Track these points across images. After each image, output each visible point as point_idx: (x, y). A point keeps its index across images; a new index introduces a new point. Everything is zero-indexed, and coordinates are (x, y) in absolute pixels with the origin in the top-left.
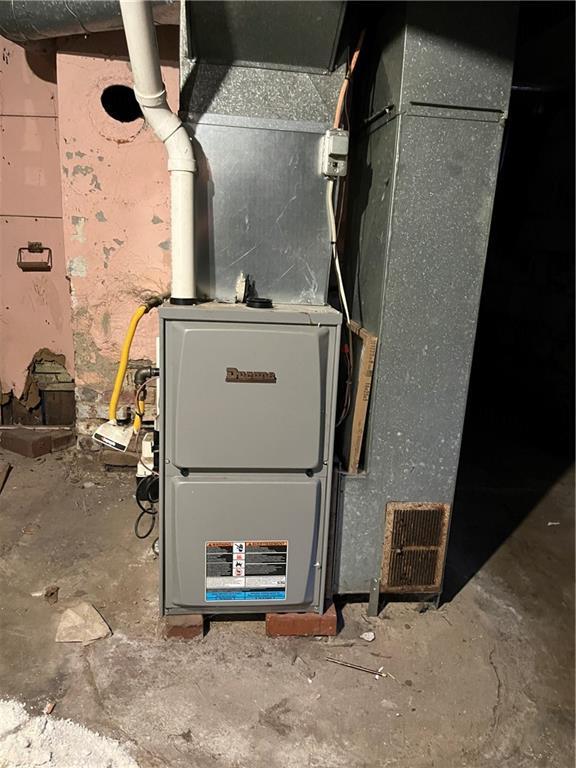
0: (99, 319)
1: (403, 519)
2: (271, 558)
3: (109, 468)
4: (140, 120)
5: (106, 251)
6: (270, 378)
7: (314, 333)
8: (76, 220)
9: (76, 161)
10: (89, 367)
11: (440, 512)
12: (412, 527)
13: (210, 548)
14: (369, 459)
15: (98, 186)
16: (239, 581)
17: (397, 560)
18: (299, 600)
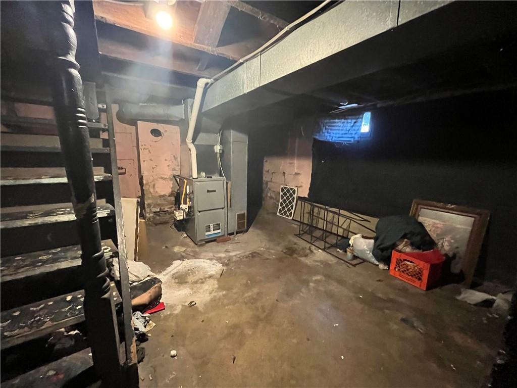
0: (152, 186)
1: (239, 216)
2: (217, 227)
3: (156, 224)
4: (160, 137)
5: (153, 168)
6: (215, 191)
7: (222, 182)
8: (144, 161)
9: (144, 147)
10: (149, 198)
11: (245, 213)
12: (240, 217)
13: (206, 226)
14: (232, 205)
15: (150, 152)
16: (212, 232)
17: (238, 224)
18: (223, 234)
